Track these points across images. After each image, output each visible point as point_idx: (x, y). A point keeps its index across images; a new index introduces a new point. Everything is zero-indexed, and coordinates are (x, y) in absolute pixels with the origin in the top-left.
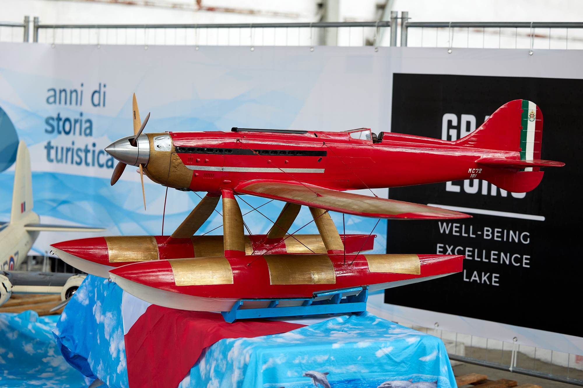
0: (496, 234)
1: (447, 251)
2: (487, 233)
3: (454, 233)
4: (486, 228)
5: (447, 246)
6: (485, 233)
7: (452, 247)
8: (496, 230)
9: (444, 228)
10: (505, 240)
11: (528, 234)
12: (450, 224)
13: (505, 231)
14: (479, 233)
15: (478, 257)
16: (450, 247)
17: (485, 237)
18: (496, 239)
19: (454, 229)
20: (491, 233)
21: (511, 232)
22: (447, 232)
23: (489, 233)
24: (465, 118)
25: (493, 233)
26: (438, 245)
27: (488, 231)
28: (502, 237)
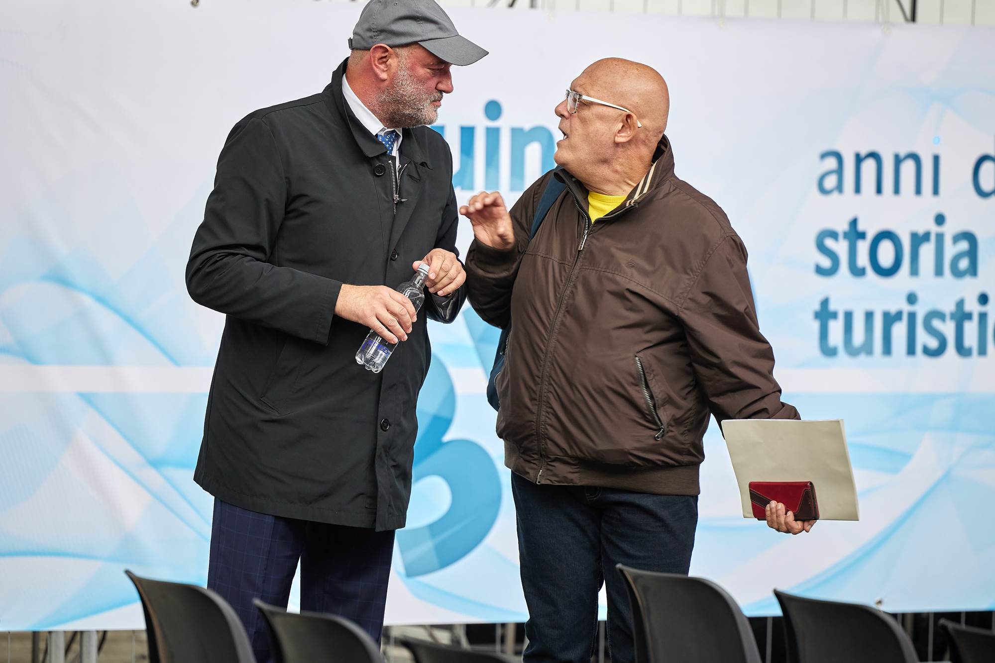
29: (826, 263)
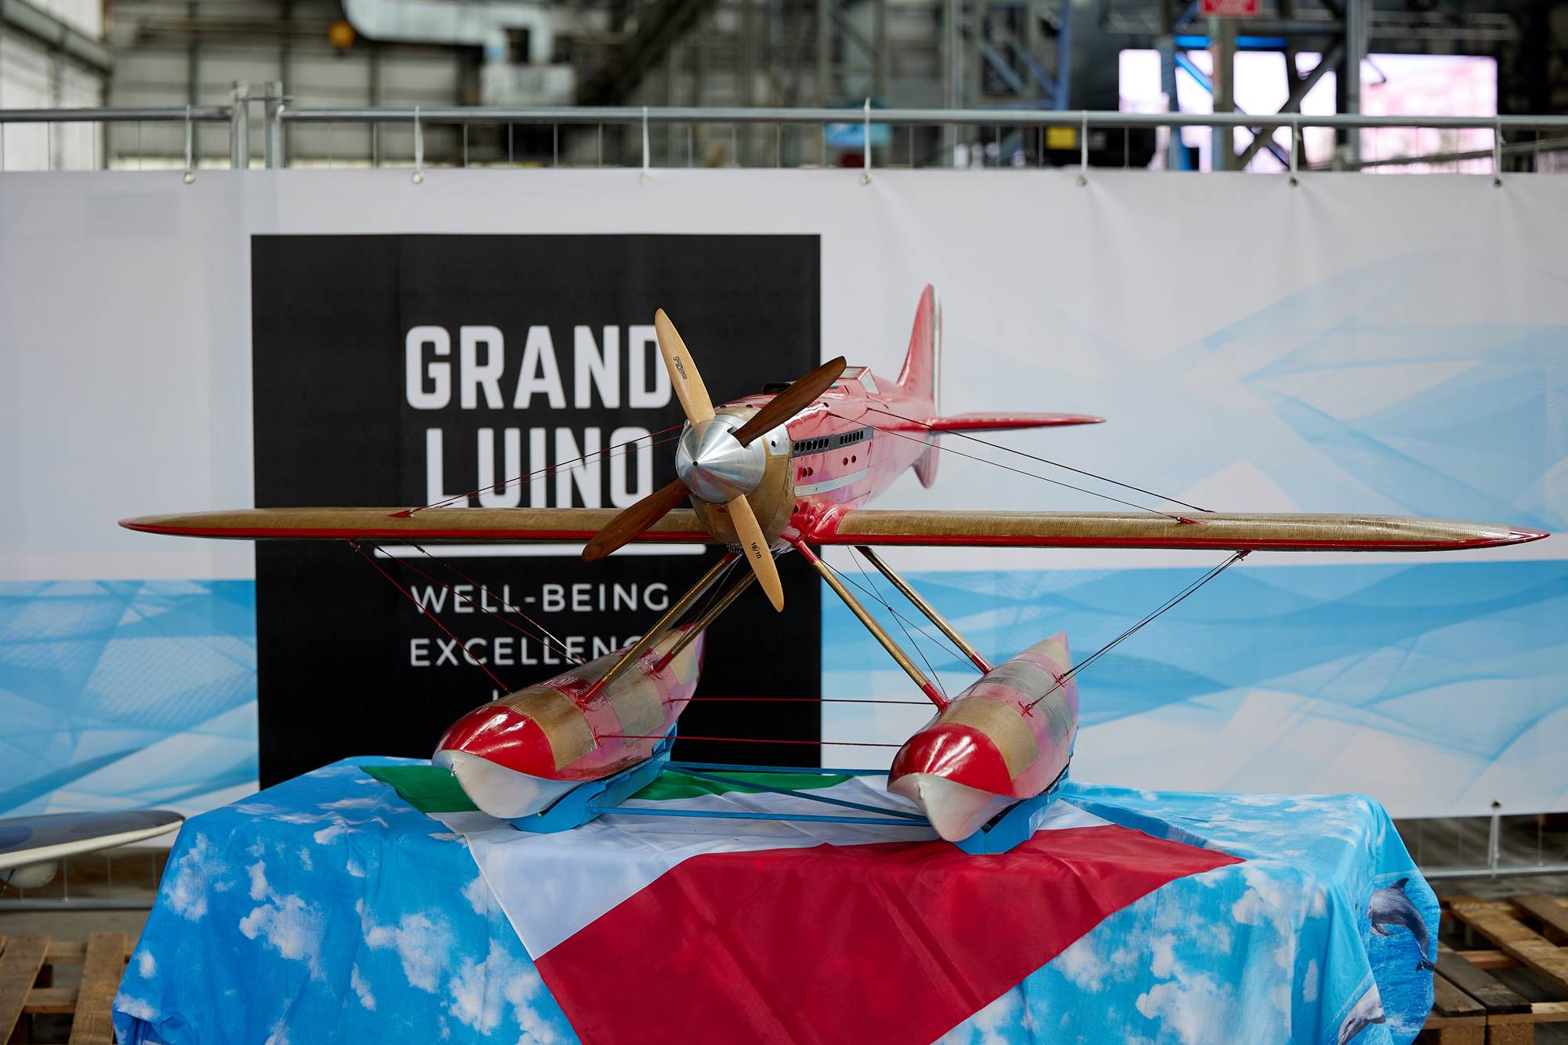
0: (576, 597)
1: (441, 652)
2: (552, 598)
3: (458, 609)
4: (547, 588)
5: (440, 642)
6: (547, 598)
7: (453, 643)
8: (576, 588)
9: (428, 599)
10: (602, 606)
11: (663, 587)
12: (445, 590)
13: (602, 588)
14: (530, 600)
15: (529, 657)
16: (447, 644)
17: (547, 608)
18: (576, 608)
19: (458, 599)
20: (564, 597)
21: (618, 589)
22: (438, 608)
23: (558, 597)
24: (470, 335)
25: (568, 597)
26: (414, 642)
27: (553, 592)
28: (594, 602)
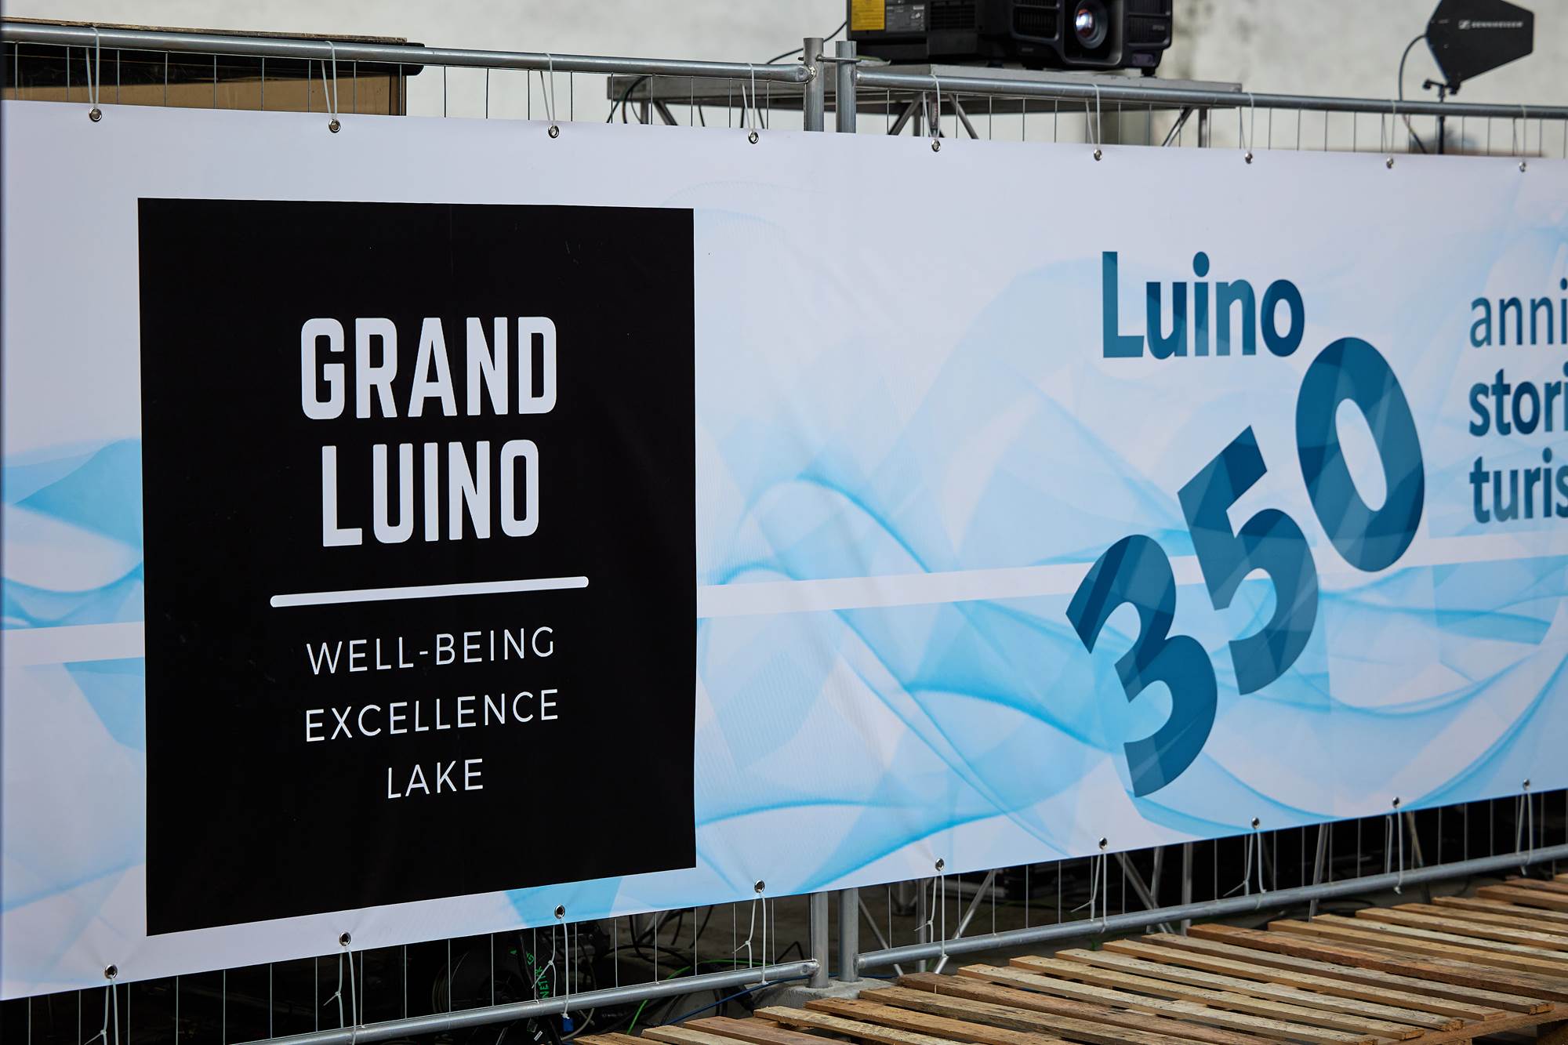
29: (1479, 421)
